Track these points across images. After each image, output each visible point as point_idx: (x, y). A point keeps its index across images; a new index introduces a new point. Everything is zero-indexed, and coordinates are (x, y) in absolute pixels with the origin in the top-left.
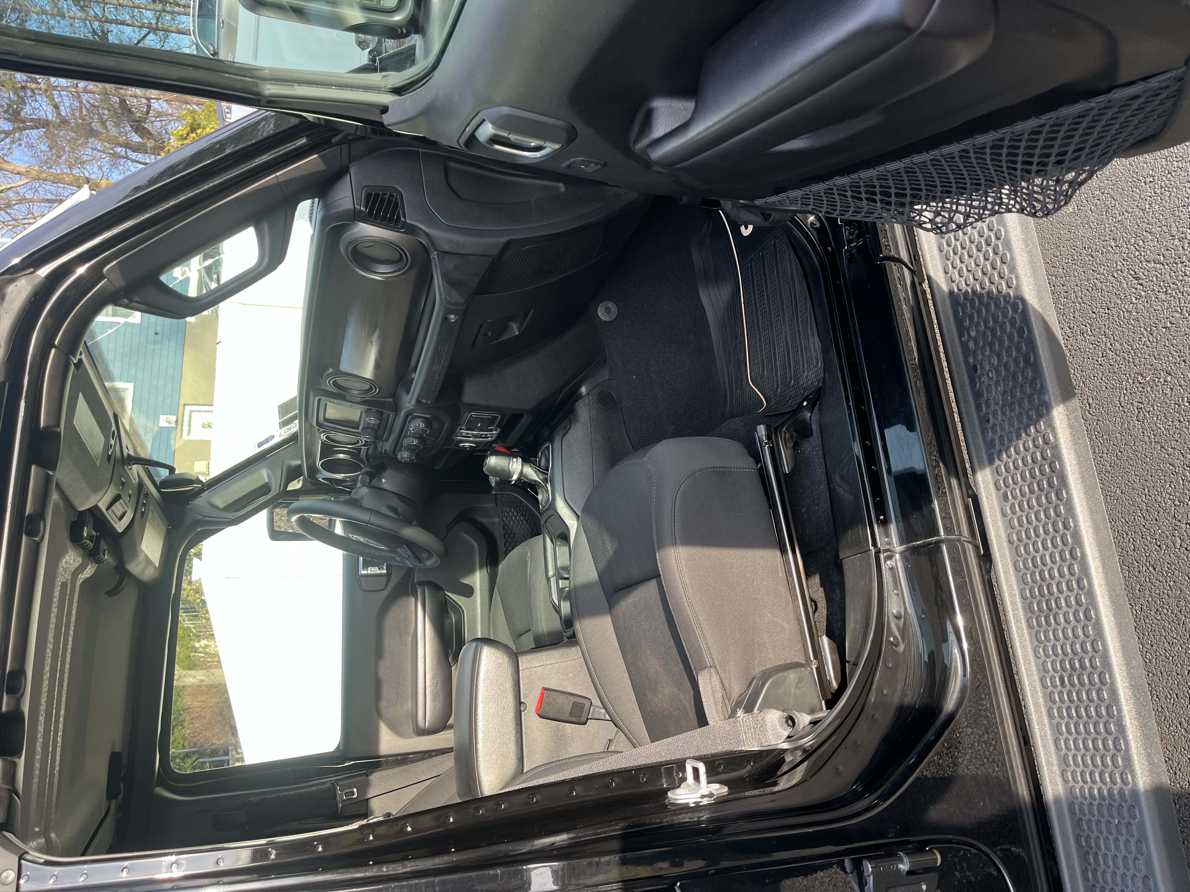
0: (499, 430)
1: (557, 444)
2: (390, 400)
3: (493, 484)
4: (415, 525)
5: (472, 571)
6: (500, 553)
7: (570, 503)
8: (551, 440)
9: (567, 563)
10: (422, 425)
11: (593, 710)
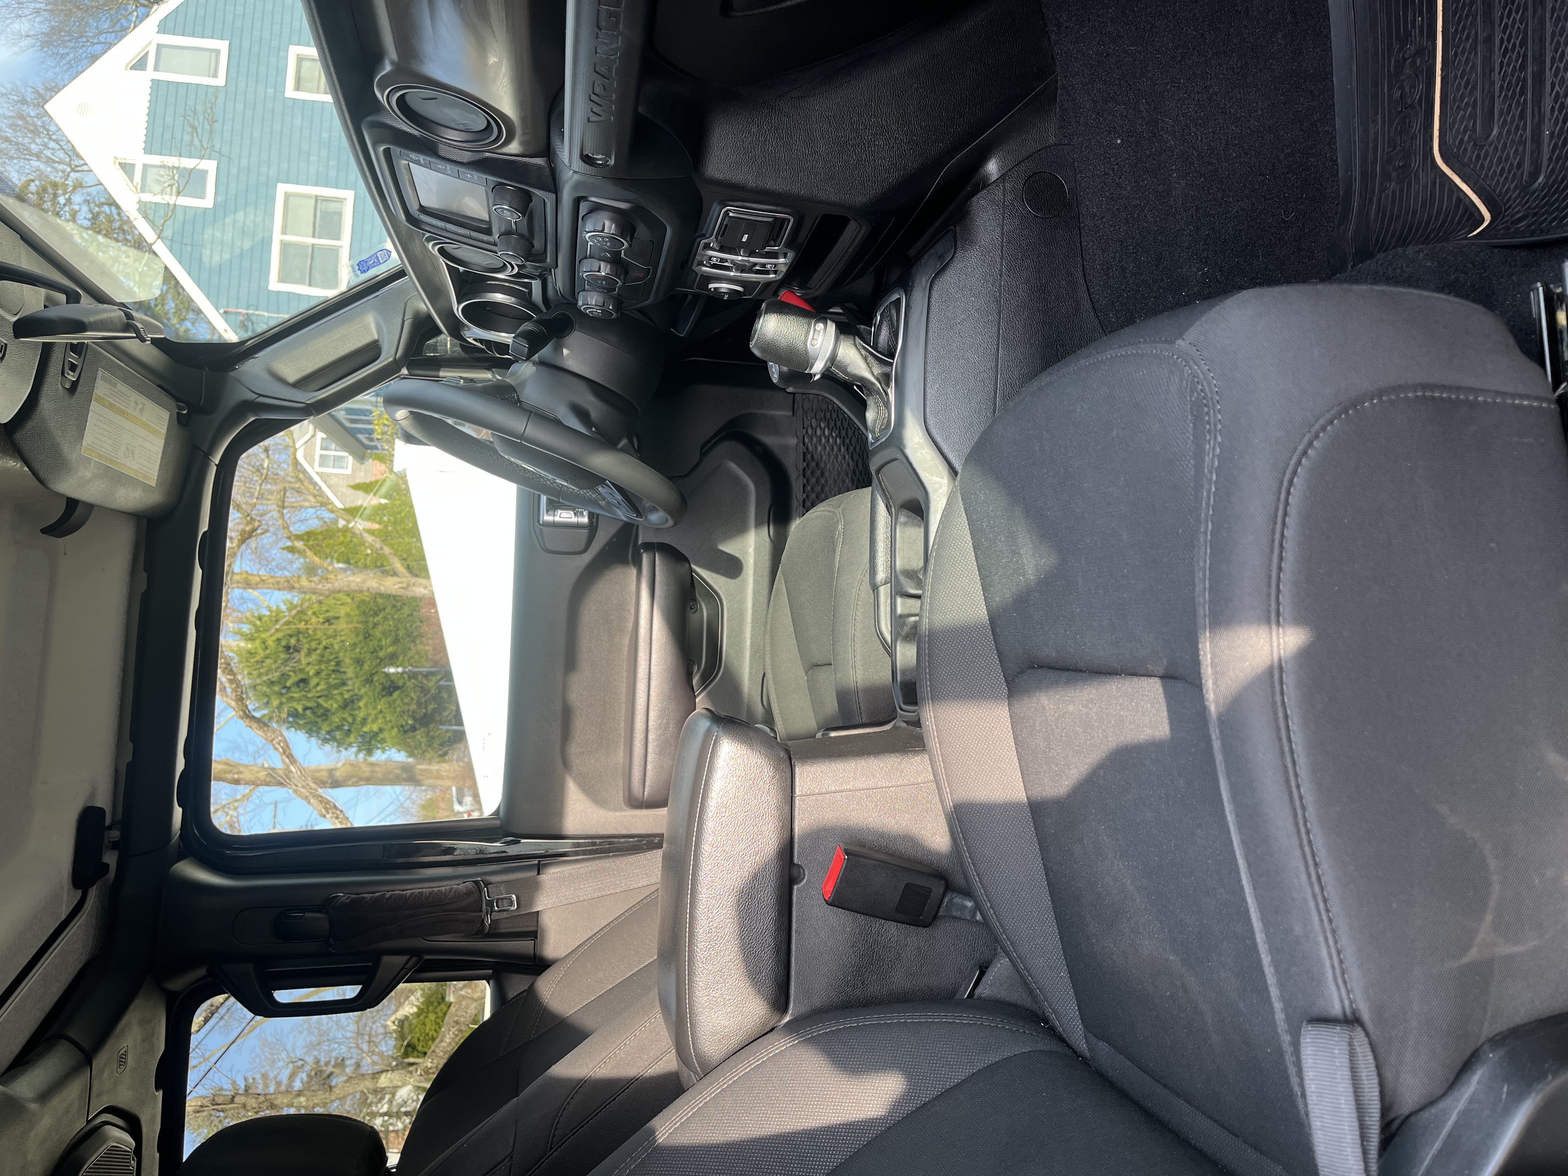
0: (791, 255)
1: (919, 296)
2: (540, 161)
3: (775, 378)
4: (623, 450)
5: (741, 529)
6: (795, 503)
7: (939, 439)
8: (906, 285)
9: (917, 563)
10: (610, 227)
11: (950, 901)
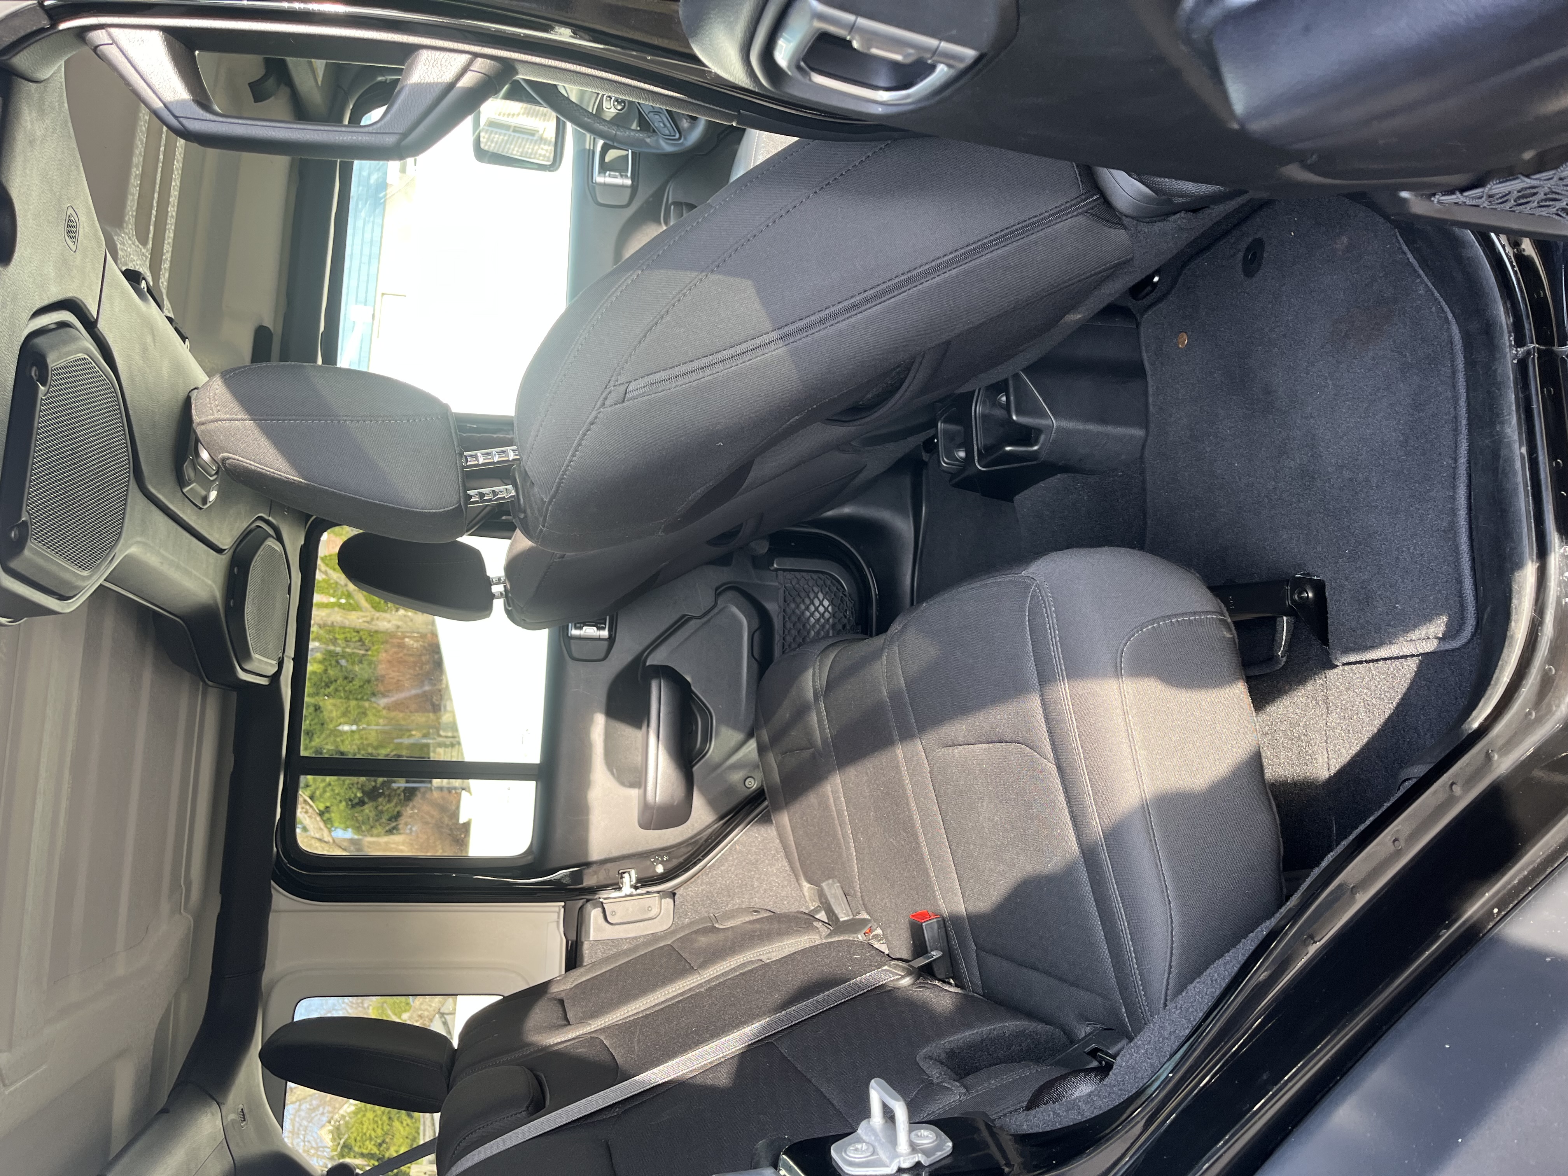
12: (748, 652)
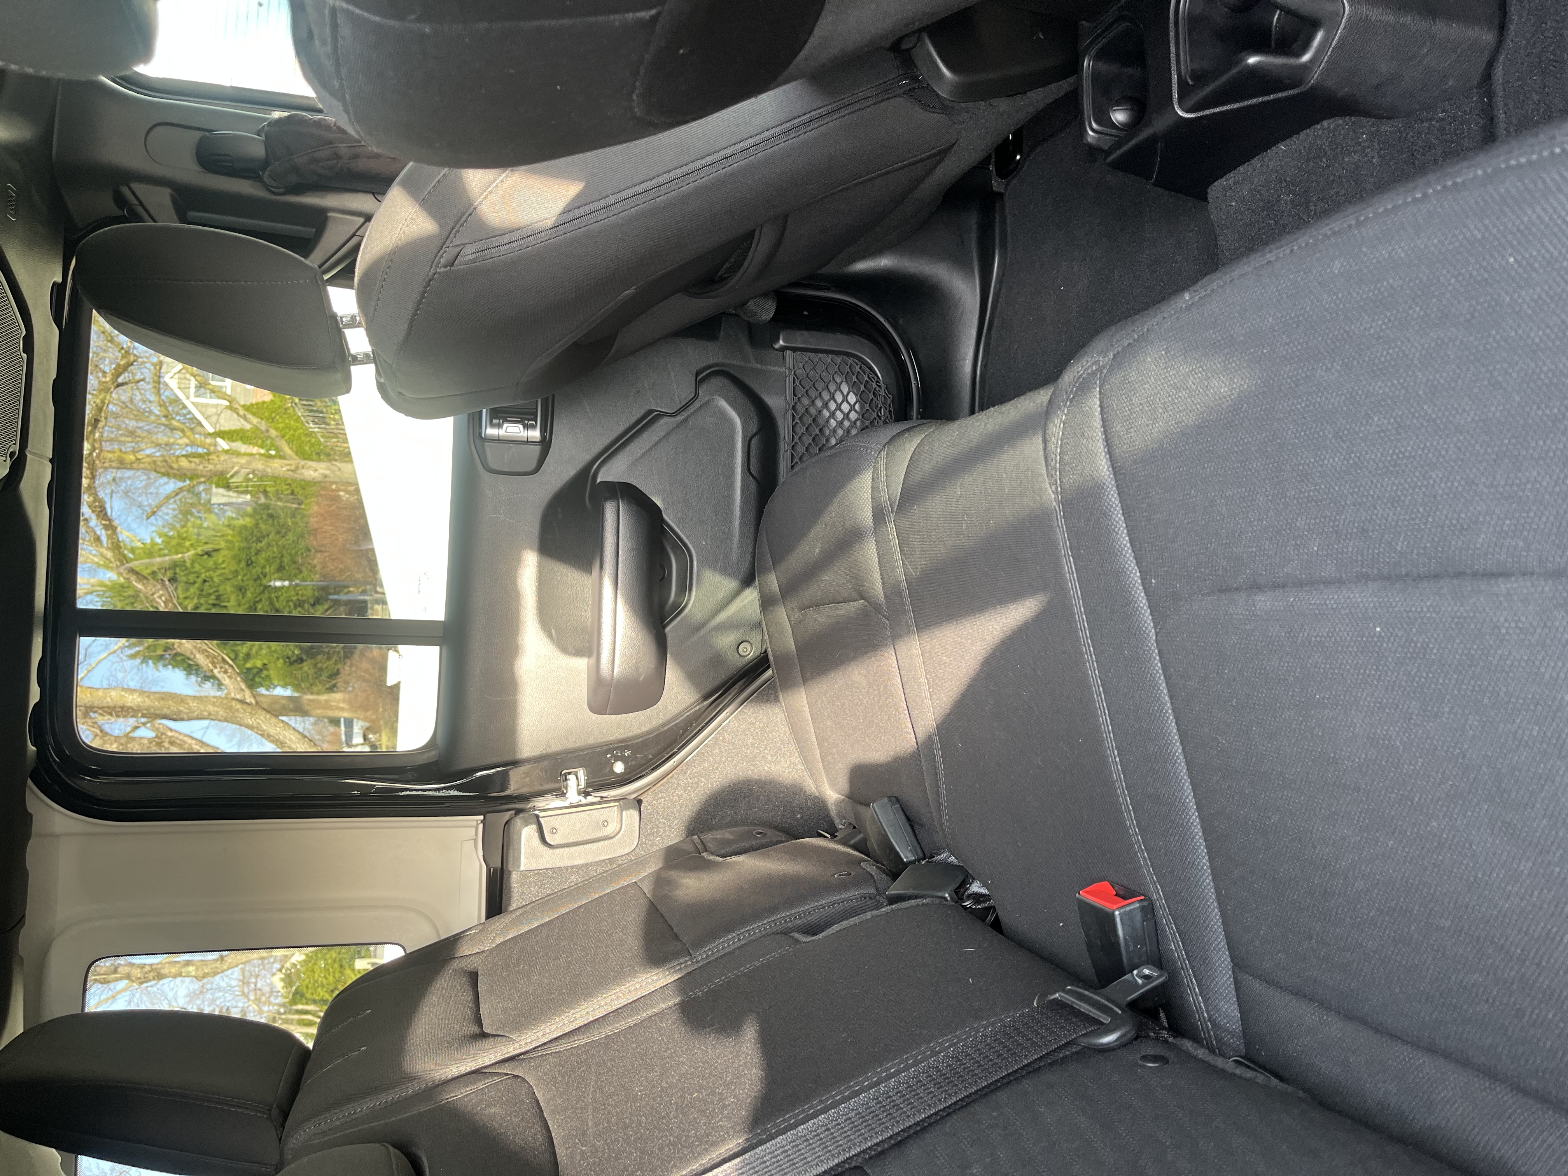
12: (743, 466)
